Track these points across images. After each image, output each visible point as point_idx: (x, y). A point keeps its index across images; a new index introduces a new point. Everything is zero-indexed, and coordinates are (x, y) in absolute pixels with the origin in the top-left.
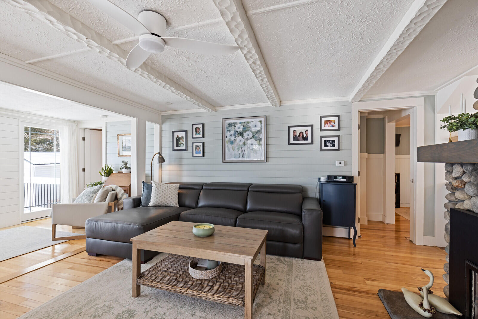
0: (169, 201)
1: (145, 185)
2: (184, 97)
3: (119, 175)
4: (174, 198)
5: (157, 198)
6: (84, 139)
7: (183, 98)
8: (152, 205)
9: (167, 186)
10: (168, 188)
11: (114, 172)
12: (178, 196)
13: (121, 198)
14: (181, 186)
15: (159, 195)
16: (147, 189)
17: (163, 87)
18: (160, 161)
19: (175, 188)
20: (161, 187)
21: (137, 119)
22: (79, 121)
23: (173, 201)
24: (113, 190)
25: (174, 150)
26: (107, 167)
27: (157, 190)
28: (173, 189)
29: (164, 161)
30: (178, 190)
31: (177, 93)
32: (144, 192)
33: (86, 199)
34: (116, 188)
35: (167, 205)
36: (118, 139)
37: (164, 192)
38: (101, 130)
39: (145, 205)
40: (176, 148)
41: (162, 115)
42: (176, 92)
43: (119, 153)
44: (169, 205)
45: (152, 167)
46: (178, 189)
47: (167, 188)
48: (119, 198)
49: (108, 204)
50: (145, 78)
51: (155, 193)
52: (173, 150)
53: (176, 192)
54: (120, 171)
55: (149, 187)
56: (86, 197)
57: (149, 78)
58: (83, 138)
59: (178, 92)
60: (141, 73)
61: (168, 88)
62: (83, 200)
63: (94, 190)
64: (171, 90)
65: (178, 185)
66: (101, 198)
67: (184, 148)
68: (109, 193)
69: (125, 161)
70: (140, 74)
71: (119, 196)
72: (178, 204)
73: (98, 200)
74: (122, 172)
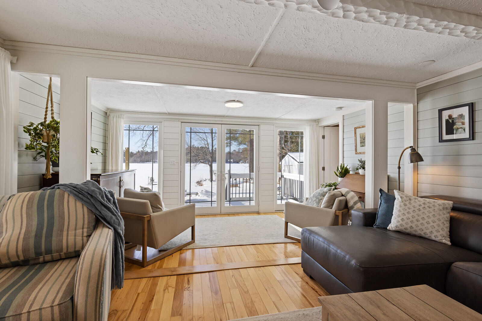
0: (427, 228)
1: (384, 195)
2: (458, 32)
3: (357, 176)
4: (438, 225)
5: (402, 220)
6: (324, 137)
7: (456, 36)
8: (394, 229)
9: (423, 202)
10: (426, 206)
11: (351, 173)
12: (450, 223)
13: (352, 208)
14: (455, 205)
15: (407, 215)
16: (386, 202)
17: (405, 27)
18: (414, 159)
19: (441, 208)
20: (412, 202)
21: (373, 101)
22: (319, 119)
23: (438, 231)
24: (343, 195)
25: (441, 140)
26: (343, 166)
27: (404, 207)
28: (435, 208)
29: (422, 160)
30: (449, 213)
31: (440, 29)
32: (381, 205)
33: (315, 201)
34: (348, 193)
35: (423, 235)
36: (355, 133)
37: (418, 212)
38: (338, 126)
39: (383, 226)
40: (445, 137)
41: (417, 88)
42: (436, 26)
43: (356, 150)
44: (427, 236)
45: (399, 168)
46: (450, 210)
47: (423, 206)
48: (350, 207)
49: (334, 212)
50: (366, 22)
51: (400, 211)
52: (439, 142)
53: (443, 216)
54: (357, 171)
55: (389, 200)
56: (315, 198)
57: (371, 19)
58: (322, 136)
59: (440, 26)
60: (354, 15)
61: (415, 25)
62: (312, 202)
63: (324, 192)
64: (423, 26)
65: (450, 204)
66: (327, 203)
67: (466, 135)
68: (336, 199)
69: (363, 160)
70: (355, 18)
71: (351, 204)
72: (449, 239)
73: (325, 205)
74: (358, 174)
